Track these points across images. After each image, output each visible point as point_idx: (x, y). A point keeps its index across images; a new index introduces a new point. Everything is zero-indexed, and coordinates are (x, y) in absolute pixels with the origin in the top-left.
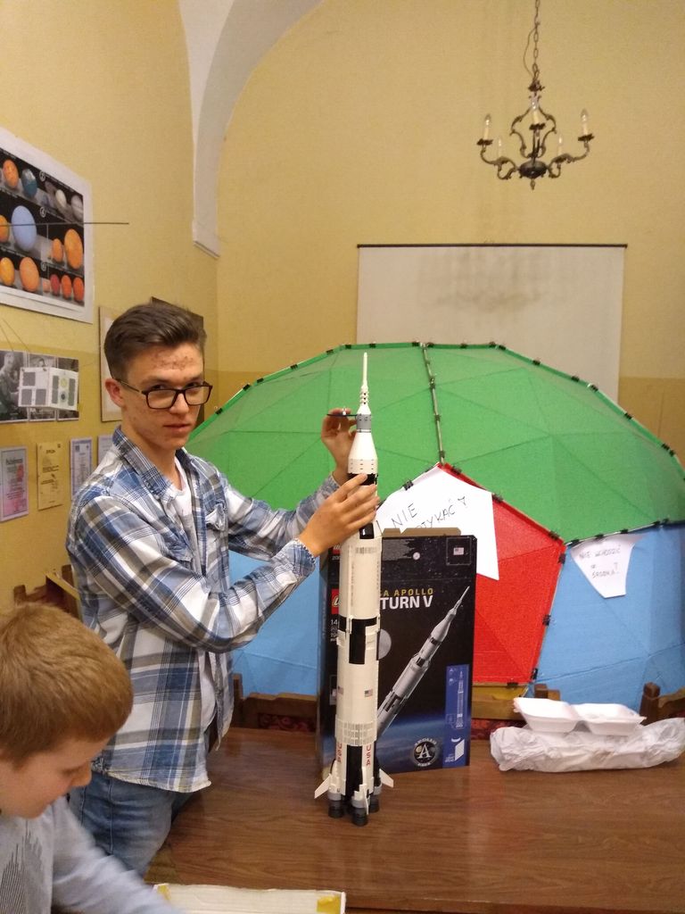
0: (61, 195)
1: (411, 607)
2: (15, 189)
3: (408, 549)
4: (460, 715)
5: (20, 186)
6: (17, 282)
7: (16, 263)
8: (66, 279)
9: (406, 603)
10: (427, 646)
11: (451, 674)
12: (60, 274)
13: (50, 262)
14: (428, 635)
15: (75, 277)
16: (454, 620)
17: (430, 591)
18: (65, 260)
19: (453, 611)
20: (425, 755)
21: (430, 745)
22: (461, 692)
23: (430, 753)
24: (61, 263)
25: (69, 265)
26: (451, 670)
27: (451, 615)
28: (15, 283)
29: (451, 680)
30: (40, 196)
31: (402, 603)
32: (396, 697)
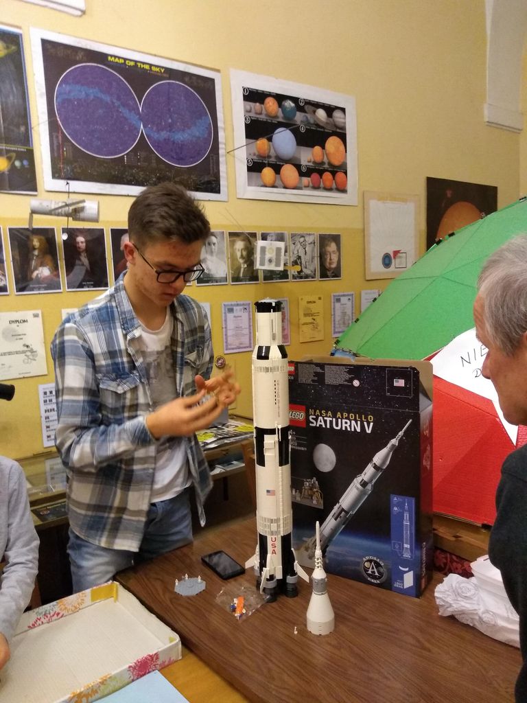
0: (321, 113)
1: (353, 430)
2: (276, 117)
3: (348, 376)
4: (407, 546)
5: (280, 113)
6: (278, 182)
7: (277, 169)
8: (327, 176)
9: (348, 425)
10: (369, 471)
11: (395, 503)
12: (321, 173)
13: (311, 164)
14: (370, 460)
15: (337, 172)
16: (396, 451)
17: (371, 418)
18: (325, 160)
19: (394, 442)
20: (373, 572)
21: (378, 565)
22: (406, 523)
23: (379, 572)
24: (323, 163)
25: (330, 164)
26: (395, 499)
27: (393, 445)
28: (276, 184)
29: (396, 509)
30: (299, 117)
31: (344, 425)
32: (343, 510)
